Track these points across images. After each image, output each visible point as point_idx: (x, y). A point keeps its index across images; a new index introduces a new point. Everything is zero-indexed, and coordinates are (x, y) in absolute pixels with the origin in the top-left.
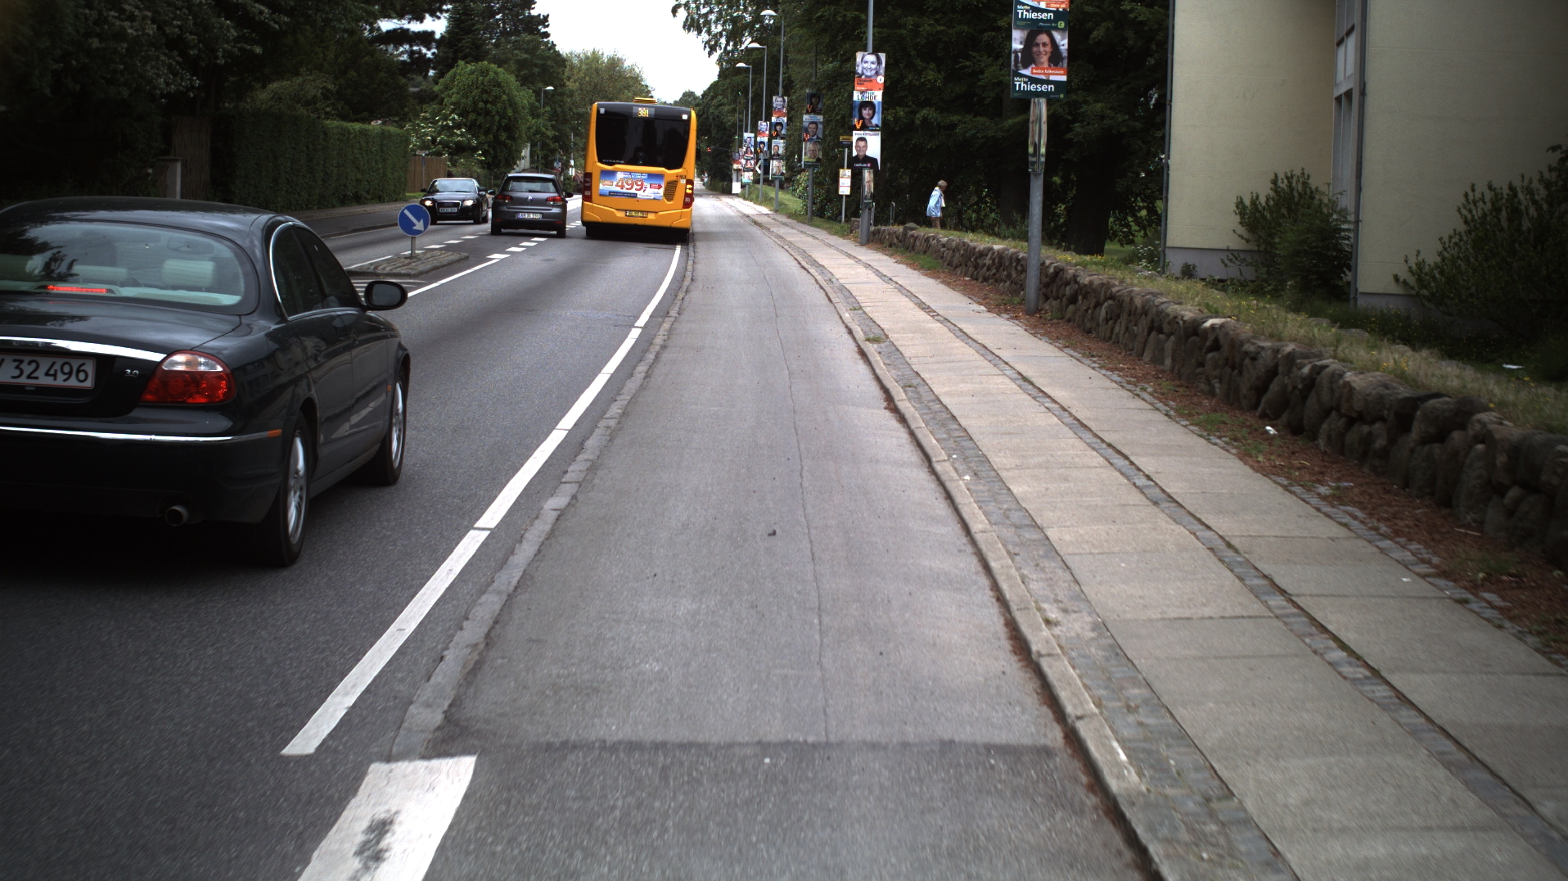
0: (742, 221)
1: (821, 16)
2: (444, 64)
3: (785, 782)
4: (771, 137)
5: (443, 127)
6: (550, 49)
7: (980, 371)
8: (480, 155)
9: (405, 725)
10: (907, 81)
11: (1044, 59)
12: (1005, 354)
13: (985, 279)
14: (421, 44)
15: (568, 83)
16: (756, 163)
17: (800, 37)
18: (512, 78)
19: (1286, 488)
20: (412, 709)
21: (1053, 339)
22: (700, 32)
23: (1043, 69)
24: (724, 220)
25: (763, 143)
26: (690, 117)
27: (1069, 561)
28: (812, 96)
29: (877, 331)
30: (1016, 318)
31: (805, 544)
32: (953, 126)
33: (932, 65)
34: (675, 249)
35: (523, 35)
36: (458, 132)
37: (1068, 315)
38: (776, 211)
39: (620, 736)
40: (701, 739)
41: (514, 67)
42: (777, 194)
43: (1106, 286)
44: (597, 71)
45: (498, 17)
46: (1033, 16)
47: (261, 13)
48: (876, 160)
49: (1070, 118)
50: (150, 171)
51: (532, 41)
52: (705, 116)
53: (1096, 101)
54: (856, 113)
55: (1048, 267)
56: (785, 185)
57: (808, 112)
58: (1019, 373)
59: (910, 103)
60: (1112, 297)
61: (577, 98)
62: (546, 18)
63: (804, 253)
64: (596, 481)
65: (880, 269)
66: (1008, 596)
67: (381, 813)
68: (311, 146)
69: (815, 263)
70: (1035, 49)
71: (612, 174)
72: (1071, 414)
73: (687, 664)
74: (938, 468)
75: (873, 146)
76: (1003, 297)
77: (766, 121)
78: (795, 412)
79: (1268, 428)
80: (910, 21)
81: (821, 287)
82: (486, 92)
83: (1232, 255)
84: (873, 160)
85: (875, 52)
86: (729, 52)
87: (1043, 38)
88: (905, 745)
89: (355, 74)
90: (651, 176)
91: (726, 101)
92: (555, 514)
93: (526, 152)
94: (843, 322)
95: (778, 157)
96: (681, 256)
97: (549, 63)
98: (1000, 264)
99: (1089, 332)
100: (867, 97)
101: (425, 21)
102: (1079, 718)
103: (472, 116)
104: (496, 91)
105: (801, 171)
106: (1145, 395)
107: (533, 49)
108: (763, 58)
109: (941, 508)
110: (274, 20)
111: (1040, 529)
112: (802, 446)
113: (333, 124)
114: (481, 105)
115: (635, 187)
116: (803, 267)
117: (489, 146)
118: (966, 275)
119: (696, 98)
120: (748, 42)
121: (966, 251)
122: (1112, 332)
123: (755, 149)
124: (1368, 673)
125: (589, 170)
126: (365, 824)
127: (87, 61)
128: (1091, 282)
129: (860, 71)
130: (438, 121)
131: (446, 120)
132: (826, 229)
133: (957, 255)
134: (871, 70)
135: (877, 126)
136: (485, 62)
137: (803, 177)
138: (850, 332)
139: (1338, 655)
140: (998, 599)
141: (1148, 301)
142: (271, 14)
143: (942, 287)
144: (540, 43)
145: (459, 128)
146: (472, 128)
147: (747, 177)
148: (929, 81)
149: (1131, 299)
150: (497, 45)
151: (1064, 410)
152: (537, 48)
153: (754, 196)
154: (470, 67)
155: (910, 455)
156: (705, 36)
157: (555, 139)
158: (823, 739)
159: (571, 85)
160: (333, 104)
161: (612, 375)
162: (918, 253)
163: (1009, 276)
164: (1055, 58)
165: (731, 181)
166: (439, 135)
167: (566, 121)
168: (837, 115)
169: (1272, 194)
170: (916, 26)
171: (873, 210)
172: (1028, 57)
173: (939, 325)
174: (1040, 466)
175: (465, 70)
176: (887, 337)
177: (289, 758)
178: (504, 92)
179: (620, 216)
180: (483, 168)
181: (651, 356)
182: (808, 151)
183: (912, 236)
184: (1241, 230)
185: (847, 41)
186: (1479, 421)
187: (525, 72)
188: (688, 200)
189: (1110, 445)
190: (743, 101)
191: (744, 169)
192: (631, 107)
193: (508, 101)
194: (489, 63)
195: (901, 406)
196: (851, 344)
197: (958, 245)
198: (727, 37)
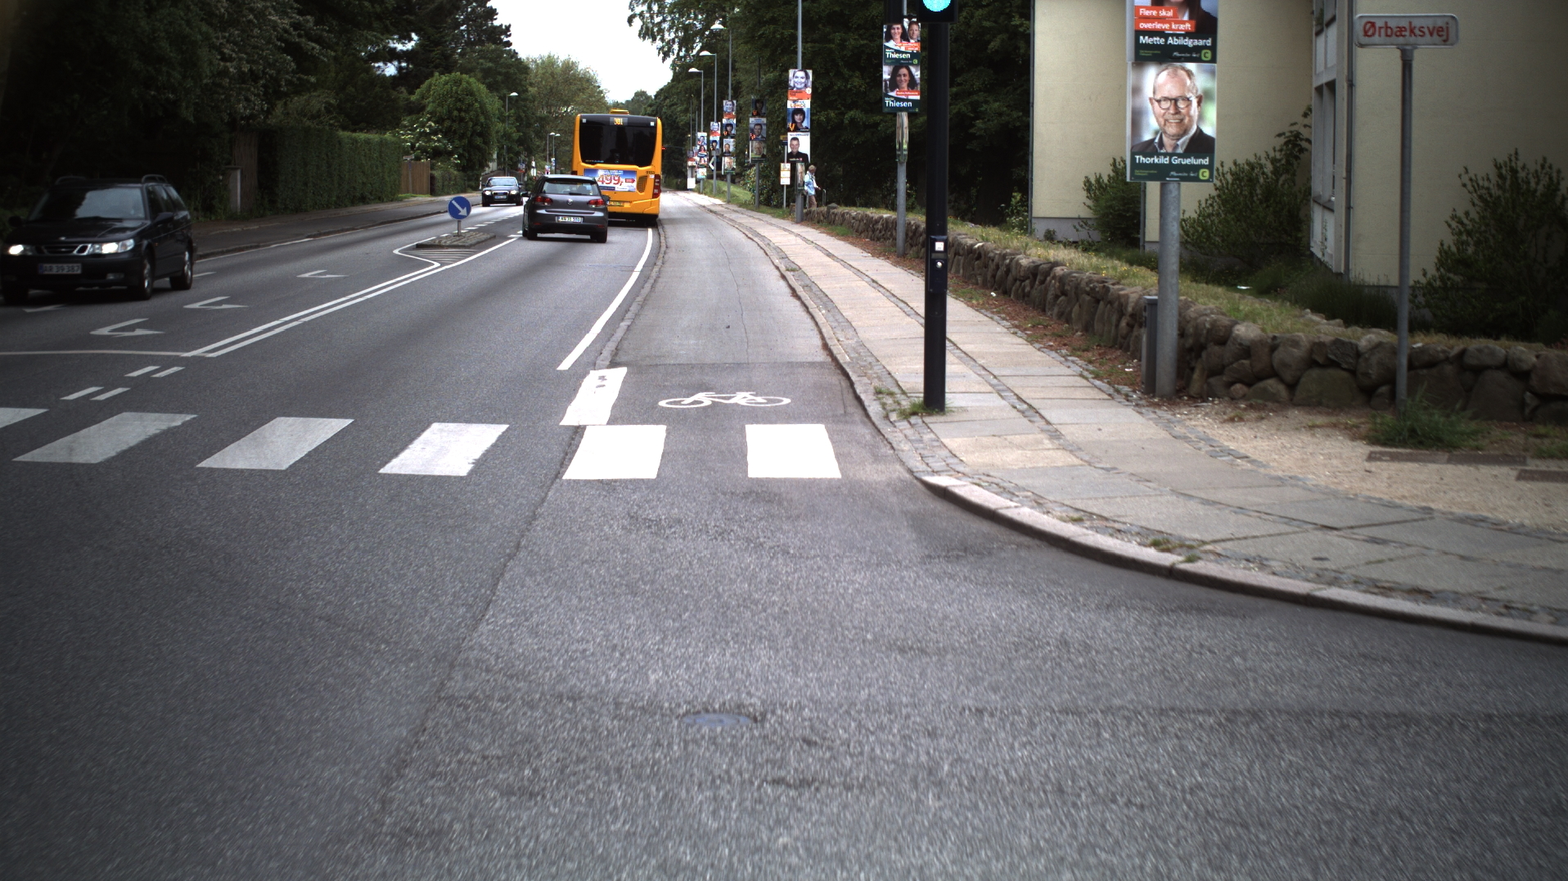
0: (699, 210)
1: (763, 34)
2: (421, 75)
3: (733, 368)
4: (722, 137)
5: (420, 133)
6: (513, 57)
8: (456, 159)
9: (597, 364)
10: (836, 88)
11: (905, 85)
13: (878, 239)
14: (405, 61)
15: (530, 89)
16: (709, 160)
17: (746, 51)
18: (482, 87)
20: (598, 361)
22: (654, 40)
23: (904, 92)
24: (682, 209)
25: (715, 141)
26: (656, 124)
27: (857, 329)
28: (757, 101)
29: (795, 267)
30: (888, 258)
31: (743, 330)
33: (857, 73)
34: (648, 230)
35: (487, 45)
36: (435, 138)
38: (729, 202)
39: (675, 363)
40: (703, 363)
41: (480, 75)
42: (729, 188)
44: (552, 74)
45: (463, 28)
46: (896, 56)
48: (806, 155)
50: (220, 177)
51: (495, 50)
54: (790, 118)
56: (737, 180)
57: (753, 116)
58: (871, 279)
59: (839, 106)
61: (537, 102)
62: (508, 28)
63: (750, 229)
64: (641, 317)
65: (807, 237)
66: (826, 337)
67: (599, 378)
68: (329, 153)
69: (758, 235)
70: (898, 78)
71: (595, 171)
73: (696, 352)
74: (811, 310)
75: (804, 144)
76: (885, 248)
77: (717, 122)
78: (740, 298)
79: (993, 293)
80: (838, 36)
81: (761, 248)
82: (460, 100)
83: (1083, 222)
84: (804, 156)
85: (804, 69)
86: (682, 58)
87: (904, 71)
88: (775, 362)
89: (353, 90)
90: (626, 172)
91: (679, 101)
93: (494, 154)
94: (774, 265)
95: (729, 154)
96: (653, 235)
97: (511, 70)
98: (886, 227)
102: (837, 355)
103: (447, 123)
104: (469, 99)
105: (750, 167)
107: (496, 58)
108: (713, 64)
109: (807, 320)
111: (850, 322)
112: (743, 308)
114: (455, 113)
115: (613, 181)
116: (749, 238)
117: (464, 150)
118: (867, 238)
120: (698, 49)
121: (867, 220)
123: (708, 147)
126: (595, 380)
129: (792, 84)
130: (416, 128)
131: (423, 126)
132: (770, 214)
133: (862, 224)
134: (801, 83)
135: (807, 127)
136: (457, 73)
137: (752, 172)
138: (777, 268)
140: (822, 338)
144: (503, 52)
145: (436, 135)
146: (448, 133)
147: (702, 173)
148: (855, 87)
150: (461, 55)
151: (888, 290)
152: (500, 56)
153: (708, 190)
154: (444, 78)
156: (659, 43)
157: (520, 142)
158: (746, 362)
159: (532, 90)
160: (335, 117)
162: (836, 225)
164: (912, 84)
165: (686, 177)
166: (418, 141)
167: (529, 125)
168: (778, 117)
169: (1112, 174)
170: (843, 40)
172: (894, 84)
173: (836, 263)
175: (439, 81)
176: (800, 268)
177: (560, 370)
178: (476, 101)
180: (459, 170)
181: (651, 281)
182: (754, 150)
183: (833, 213)
184: (1089, 202)
185: (780, 57)
187: (490, 79)
188: (656, 192)
190: (695, 102)
191: (698, 166)
192: (609, 117)
193: (480, 107)
194: (461, 74)
195: (799, 293)
196: (777, 273)
197: (862, 217)
198: (679, 43)
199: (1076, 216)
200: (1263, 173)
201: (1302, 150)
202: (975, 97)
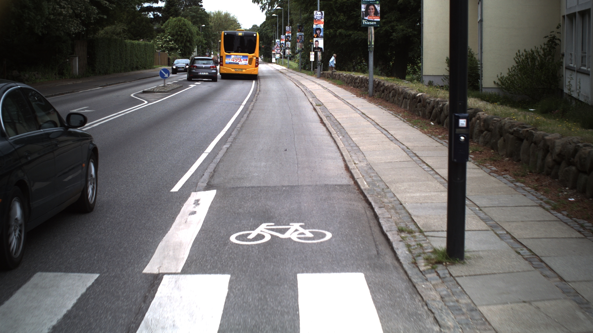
0: (276, 72)
2: (164, 19)
3: (288, 191)
4: (286, 41)
5: (165, 41)
6: (203, 11)
7: (350, 112)
8: (179, 51)
9: (198, 186)
10: (333, 20)
11: (372, 14)
12: (358, 108)
13: (357, 87)
14: (157, 11)
15: (210, 23)
16: (281, 51)
17: (295, 5)
18: (190, 22)
19: (430, 137)
20: (199, 183)
21: (375, 103)
22: (258, 3)
23: (372, 17)
24: (269, 71)
25: (283, 43)
26: (256, 35)
27: (364, 153)
28: (300, 26)
29: (320, 103)
30: (365, 98)
31: (295, 152)
32: (350, 35)
33: (342, 14)
34: (253, 82)
35: (193, 6)
36: (171, 43)
37: (382, 96)
38: (288, 68)
39: (250, 186)
40: (268, 185)
41: (190, 18)
42: (288, 62)
43: (392, 86)
44: (220, 18)
47: (106, 4)
49: (391, 31)
50: (68, 60)
51: (196, 8)
52: (261, 34)
53: (401, 25)
54: (315, 32)
55: (376, 82)
56: (292, 59)
57: (298, 32)
58: (362, 112)
59: (335, 28)
60: (394, 89)
61: (213, 29)
63: (298, 81)
64: (236, 141)
65: (323, 86)
66: (346, 159)
67: (197, 199)
68: (121, 50)
69: (301, 84)
70: (369, 11)
71: (230, 56)
72: (375, 122)
73: (265, 174)
74: (333, 135)
75: (321, 43)
76: (363, 92)
77: (284, 35)
78: (293, 124)
79: (432, 123)
81: (303, 92)
82: (181, 28)
83: (445, 77)
84: (321, 48)
85: (321, 11)
86: (269, 10)
87: (372, 7)
88: (316, 185)
89: (134, 23)
90: (243, 56)
91: (269, 28)
92: (226, 149)
93: (196, 50)
94: (309, 101)
95: (288, 48)
96: (255, 84)
97: (203, 16)
98: (362, 82)
99: (388, 101)
100: (318, 26)
101: (159, 3)
102: (357, 178)
103: (176, 37)
104: (184, 27)
105: (297, 53)
106: (399, 117)
107: (197, 11)
108: (282, 12)
109: (333, 144)
110: (110, 6)
111: (358, 147)
112: (295, 132)
113: (128, 41)
114: (179, 33)
115: (238, 60)
116: (297, 86)
117: (183, 48)
118: (352, 86)
119: (258, 27)
120: (276, 6)
121: (351, 78)
122: (394, 100)
123: (280, 46)
124: (431, 169)
125: (221, 55)
126: (194, 200)
127: (49, 23)
128: (388, 85)
129: (315, 17)
130: (163, 39)
131: (166, 38)
132: (306, 73)
133: (349, 79)
134: (319, 17)
135: (322, 36)
136: (180, 17)
137: (298, 55)
138: (311, 104)
139: (426, 167)
140: (344, 161)
141: (403, 89)
142: (109, 4)
143: (343, 90)
144: (199, 9)
145: (171, 42)
146: (176, 41)
147: (278, 56)
148: (341, 20)
149: (399, 89)
150: (183, 10)
151: (373, 121)
152: (198, 11)
153: (280, 63)
154: (174, 19)
155: (326, 133)
156: (260, 5)
157: (206, 44)
158: (297, 185)
159: (211, 24)
160: (126, 34)
161: (236, 118)
162: (337, 80)
163: (364, 85)
164: (376, 13)
165: (272, 58)
166: (164, 44)
167: (210, 37)
168: (309, 32)
171: (322, 66)
172: (367, 13)
173: (340, 101)
174: (362, 134)
175: (172, 20)
176: (323, 104)
177: (172, 192)
178: (187, 28)
179: (233, 71)
180: (180, 56)
181: (248, 112)
182: (299, 46)
183: (335, 74)
184: (448, 68)
185: (310, 7)
186: (478, 114)
187: (194, 20)
188: (257, 64)
189: (384, 129)
190: (275, 28)
191: (277, 54)
192: (236, 32)
193: (189, 31)
194: (181, 17)
195: (325, 122)
196: (311, 107)
197: (349, 76)
198: (268, 4)
199: (443, 75)
200: (539, 55)
201: (556, 44)
202: (393, 24)
